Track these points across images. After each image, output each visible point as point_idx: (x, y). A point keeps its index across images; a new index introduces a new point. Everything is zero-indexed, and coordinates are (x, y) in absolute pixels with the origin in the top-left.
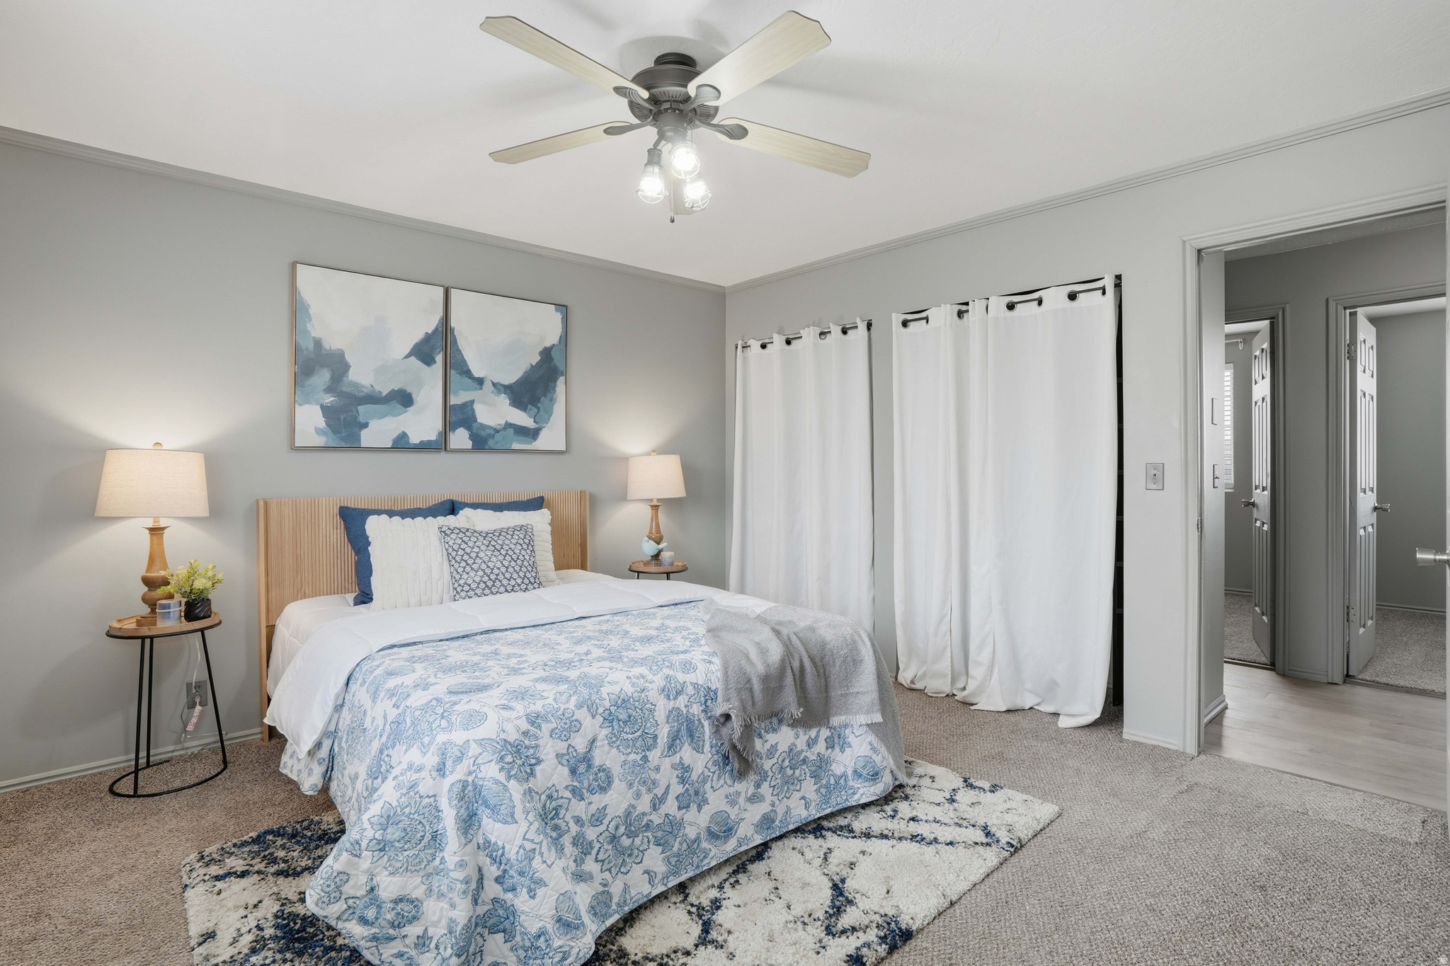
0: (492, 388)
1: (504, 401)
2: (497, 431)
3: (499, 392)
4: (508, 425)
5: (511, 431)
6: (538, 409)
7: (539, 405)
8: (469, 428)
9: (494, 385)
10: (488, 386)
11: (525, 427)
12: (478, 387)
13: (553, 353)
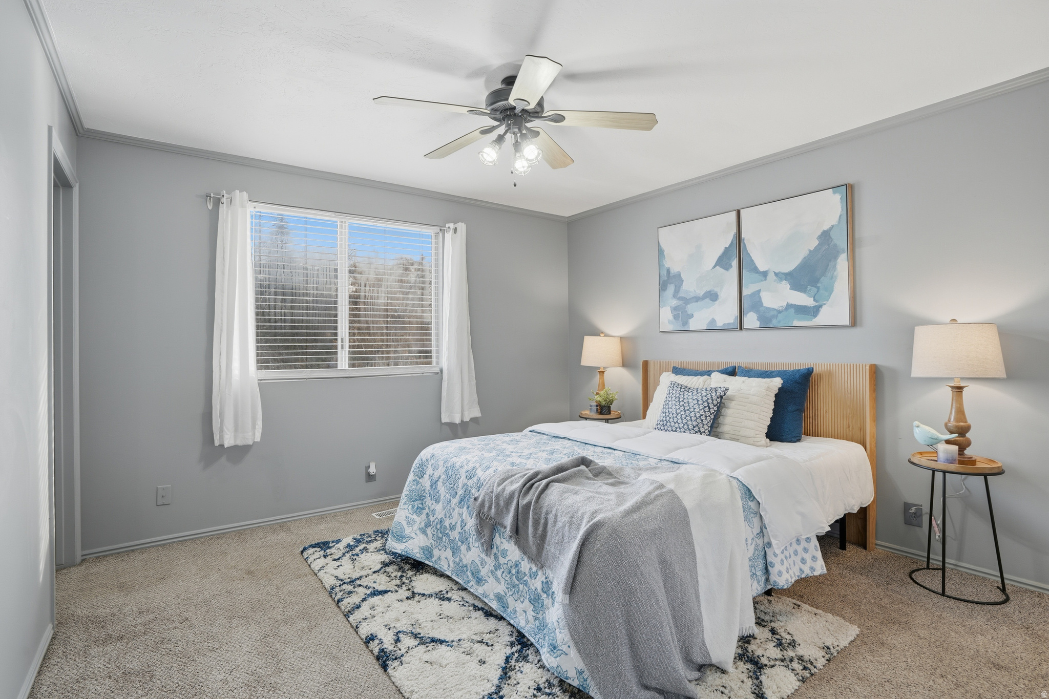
0: (775, 278)
1: (785, 286)
2: (780, 312)
3: (781, 280)
4: (789, 306)
5: (792, 311)
6: (818, 288)
7: (818, 285)
8: (757, 312)
9: (776, 274)
10: (771, 276)
11: (805, 306)
12: (764, 279)
13: (832, 234)
